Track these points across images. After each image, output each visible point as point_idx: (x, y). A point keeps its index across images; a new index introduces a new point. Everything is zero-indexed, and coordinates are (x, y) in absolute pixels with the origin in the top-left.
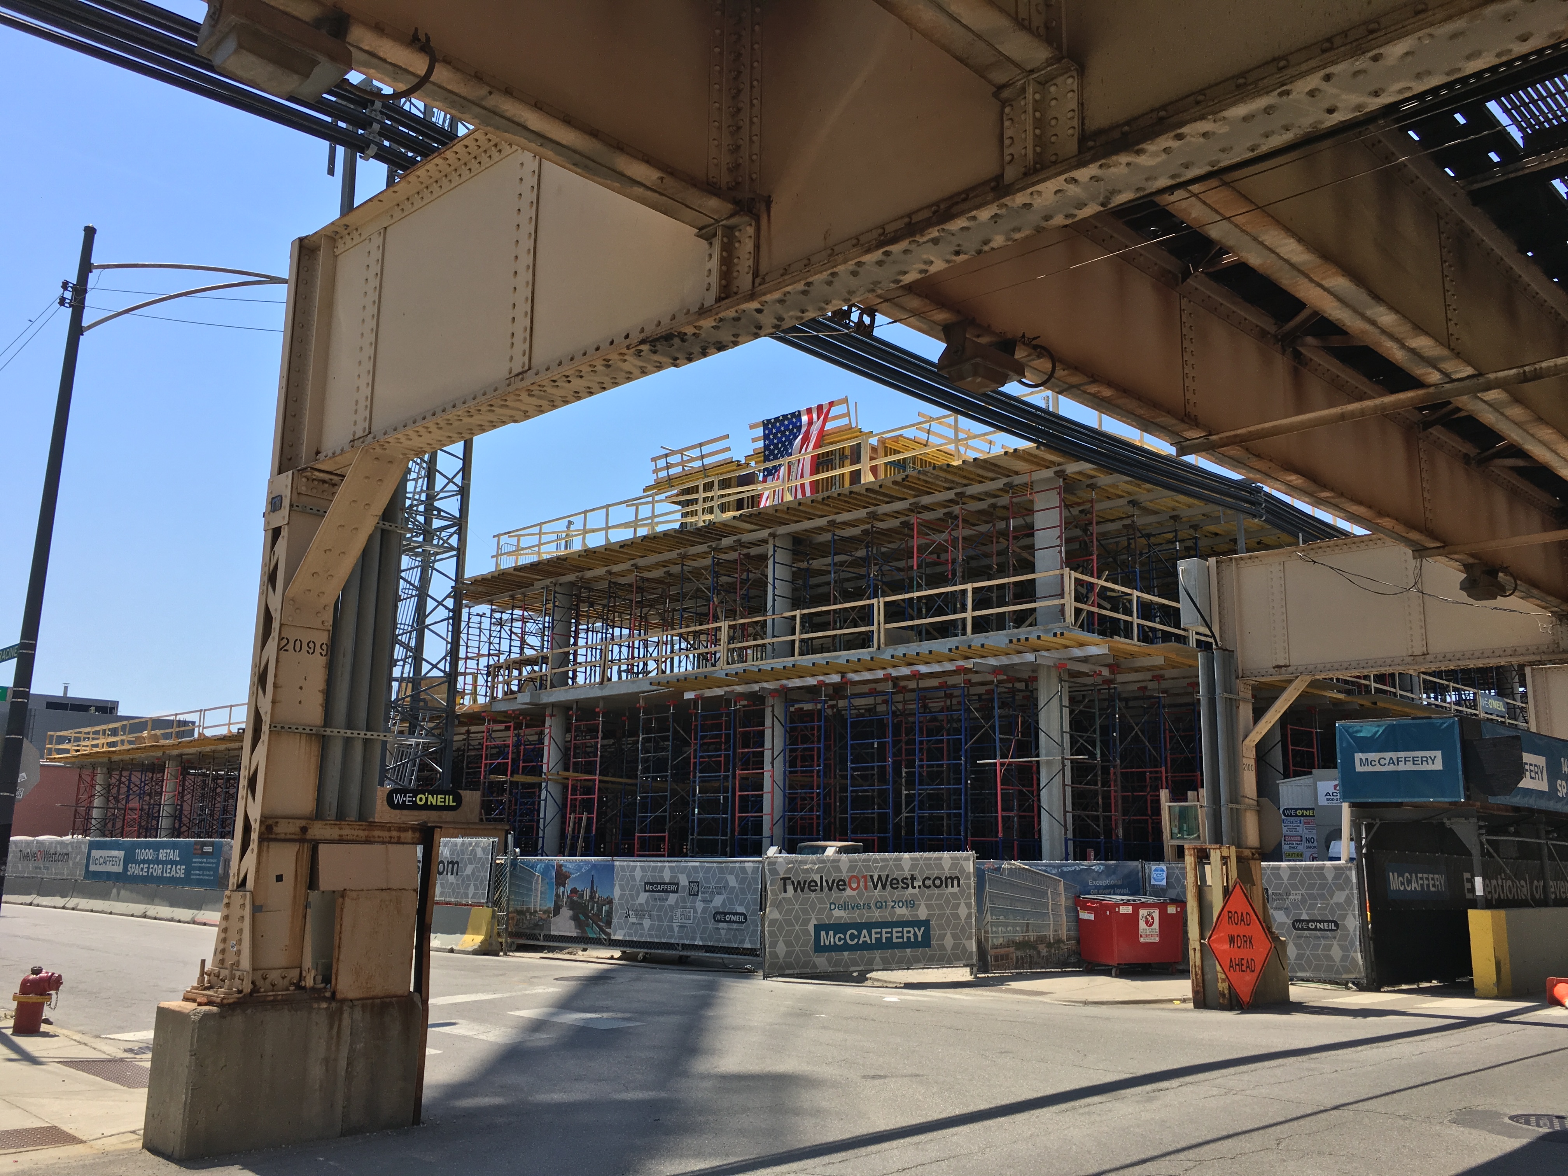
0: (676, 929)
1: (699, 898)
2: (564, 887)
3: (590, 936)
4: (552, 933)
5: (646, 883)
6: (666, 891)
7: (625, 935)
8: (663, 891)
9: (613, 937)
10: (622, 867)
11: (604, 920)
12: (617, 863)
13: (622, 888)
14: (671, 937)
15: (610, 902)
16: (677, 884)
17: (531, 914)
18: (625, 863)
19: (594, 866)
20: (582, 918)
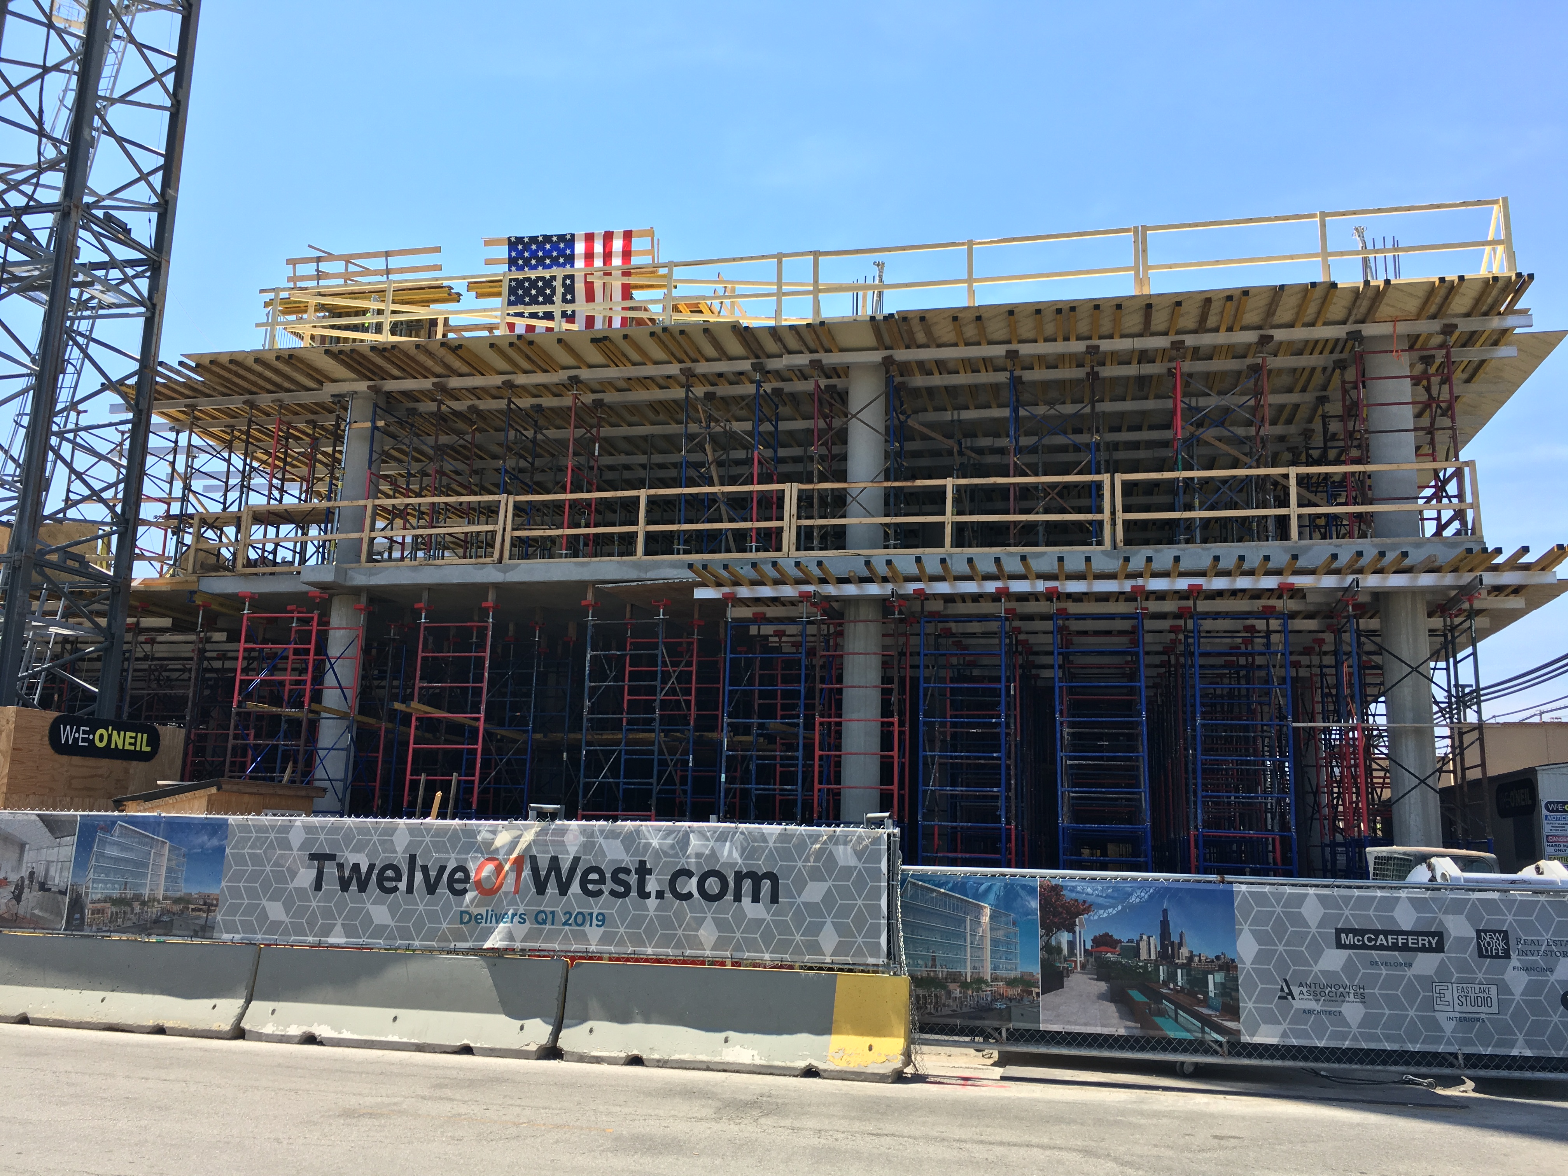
0: (1449, 1027)
1: (1515, 961)
2: (1071, 929)
3: (1172, 1034)
4: (1042, 1027)
5: (1338, 932)
6: (1405, 948)
7: (1284, 1035)
8: (1395, 947)
9: (1246, 1038)
10: (1261, 899)
11: (1218, 1002)
12: (1236, 888)
13: (1260, 937)
14: (1438, 1040)
15: (1229, 967)
16: (1440, 935)
17: (965, 985)
18: (1267, 889)
19: (1166, 891)
20: (1137, 996)
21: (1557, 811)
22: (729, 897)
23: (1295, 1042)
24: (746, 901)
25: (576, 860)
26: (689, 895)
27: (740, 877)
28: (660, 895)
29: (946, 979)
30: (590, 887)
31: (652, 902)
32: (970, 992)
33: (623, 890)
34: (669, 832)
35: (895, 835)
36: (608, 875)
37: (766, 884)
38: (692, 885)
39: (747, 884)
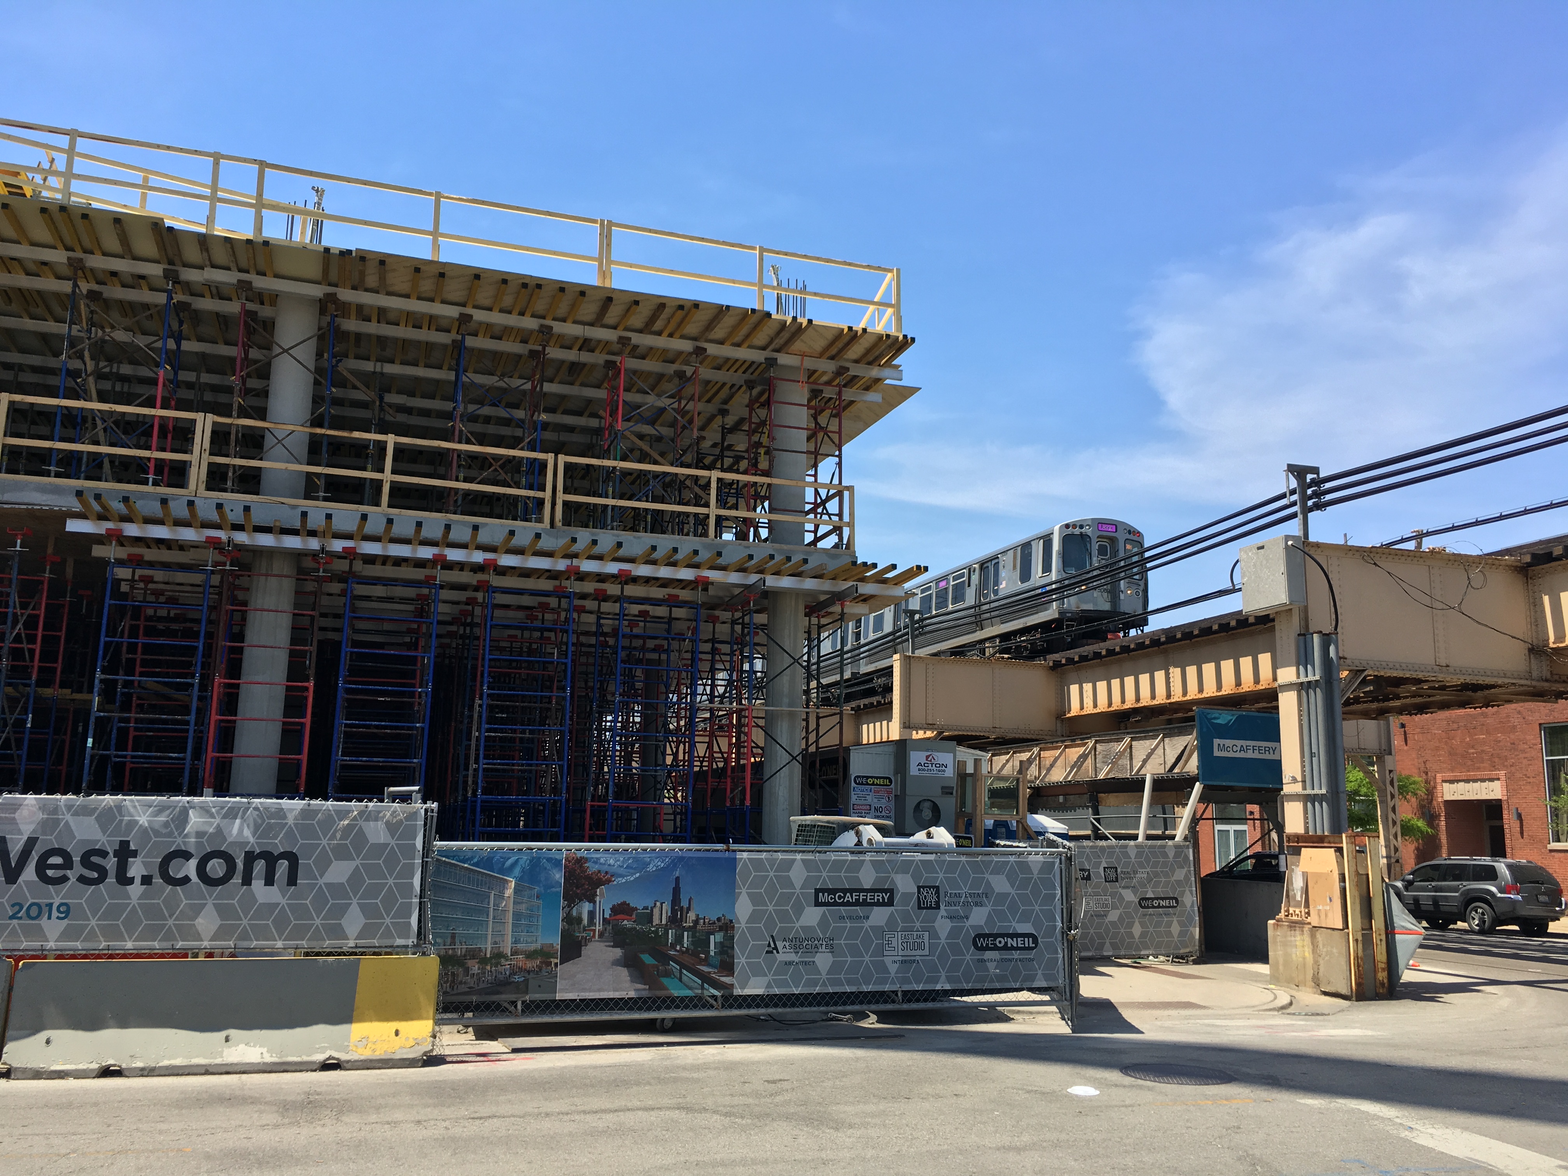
0: (893, 968)
1: (943, 911)
2: (592, 900)
3: (676, 993)
4: (558, 997)
5: (817, 891)
6: (865, 903)
7: (769, 986)
8: (857, 903)
9: (738, 991)
10: (758, 865)
11: (716, 961)
12: (739, 855)
13: (755, 899)
14: (884, 981)
15: (727, 927)
16: (891, 891)
17: (484, 961)
18: (764, 855)
19: (679, 860)
20: (647, 959)
21: (862, 784)
22: (237, 880)
23: (777, 991)
24: (258, 884)
25: (31, 842)
26: (186, 880)
27: (250, 858)
28: (147, 880)
29: (465, 955)
30: (50, 873)
31: (136, 890)
32: (488, 968)
33: (96, 875)
34: (161, 809)
35: (432, 811)
36: (76, 859)
37: (283, 866)
38: (190, 868)
39: (260, 866)
